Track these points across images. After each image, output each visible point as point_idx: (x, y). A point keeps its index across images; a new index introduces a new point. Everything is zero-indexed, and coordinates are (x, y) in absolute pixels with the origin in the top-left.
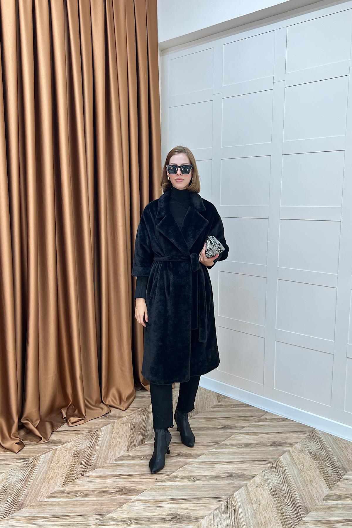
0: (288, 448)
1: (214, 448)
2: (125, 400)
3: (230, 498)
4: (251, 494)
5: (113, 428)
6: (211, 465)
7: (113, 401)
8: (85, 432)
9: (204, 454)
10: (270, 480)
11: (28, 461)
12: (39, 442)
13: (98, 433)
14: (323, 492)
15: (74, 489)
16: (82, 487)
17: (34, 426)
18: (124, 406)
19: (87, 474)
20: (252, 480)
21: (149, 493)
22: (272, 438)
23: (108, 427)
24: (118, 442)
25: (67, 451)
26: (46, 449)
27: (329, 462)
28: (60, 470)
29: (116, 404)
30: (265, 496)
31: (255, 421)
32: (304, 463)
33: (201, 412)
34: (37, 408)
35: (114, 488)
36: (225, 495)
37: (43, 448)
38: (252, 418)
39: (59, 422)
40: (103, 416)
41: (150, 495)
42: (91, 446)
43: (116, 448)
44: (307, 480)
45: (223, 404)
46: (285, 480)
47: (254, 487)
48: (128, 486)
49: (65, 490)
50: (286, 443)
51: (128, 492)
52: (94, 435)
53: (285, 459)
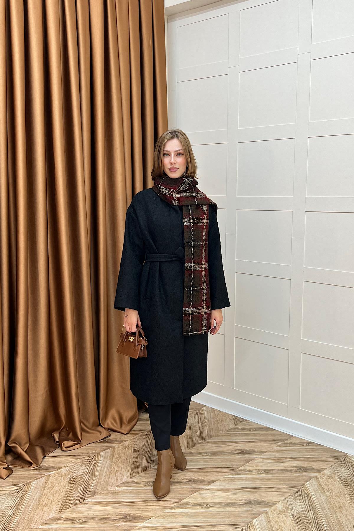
0: (315, 474)
1: (230, 474)
2: (127, 423)
3: (248, 526)
4: (272, 520)
5: (113, 452)
6: (227, 491)
7: (112, 423)
8: (82, 457)
9: (218, 480)
10: (294, 507)
11: (18, 487)
12: (30, 468)
13: (96, 458)
15: (72, 516)
16: (81, 514)
17: (23, 450)
18: (125, 429)
19: (86, 501)
20: (274, 507)
21: (157, 520)
22: (297, 463)
23: (108, 452)
24: (120, 468)
25: (61, 477)
26: (37, 475)
29: (117, 427)
30: (288, 523)
31: (278, 446)
32: (333, 490)
33: (216, 436)
34: (26, 430)
35: (117, 515)
36: (242, 522)
37: (34, 474)
38: (275, 442)
39: (51, 447)
40: (102, 440)
41: (158, 522)
42: (89, 472)
43: (118, 474)
44: (336, 507)
45: (240, 427)
46: (311, 507)
47: (276, 514)
48: (133, 513)
49: (62, 517)
50: (313, 469)
51: (133, 519)
52: (92, 461)
53: (311, 485)
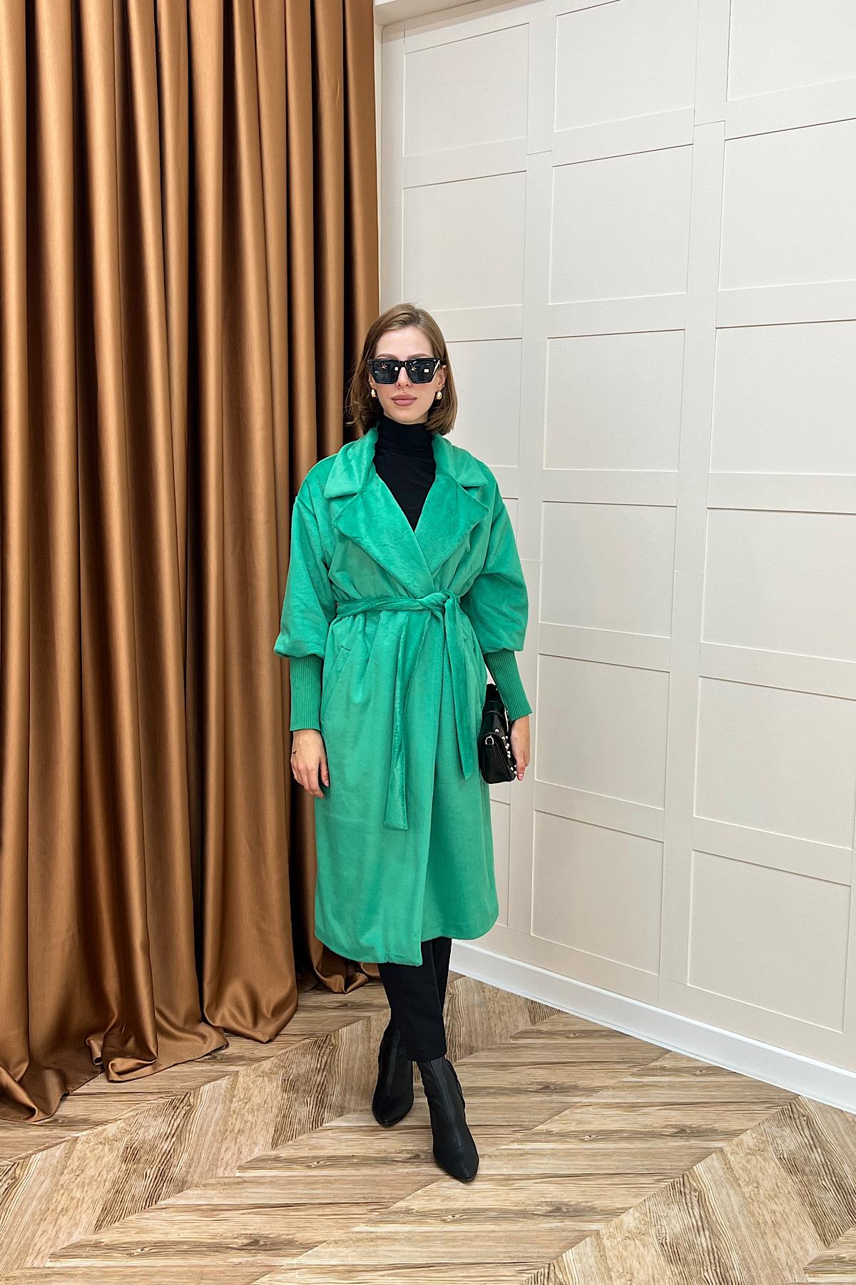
0: (719, 1144)
1: (512, 1142)
2: (269, 1016)
3: (552, 1266)
4: (610, 1254)
6: (504, 1183)
7: (233, 1016)
8: (156, 1097)
10: (664, 1222)
12: (27, 1122)
13: (192, 1100)
14: (807, 1252)
15: (128, 1240)
16: (147, 1233)
17: (13, 1078)
18: (265, 1030)
19: (162, 1202)
20: (615, 1220)
21: (332, 1250)
22: (677, 1117)
23: (219, 1086)
24: (249, 1124)
25: (105, 1144)
26: (46, 1140)
27: (829, 1178)
28: (87, 1191)
29: (245, 1025)
30: (648, 1259)
31: (633, 1075)
32: (761, 1181)
33: (484, 1049)
34: (22, 1029)
35: (234, 1238)
36: (539, 1257)
37: (38, 1136)
38: (624, 1066)
39: (83, 1072)
40: (207, 1057)
41: (333, 1256)
42: (173, 1132)
43: (242, 1139)
44: (766, 1223)
45: (544, 1028)
46: (705, 1222)
47: (619, 1239)
48: (274, 1234)
49: (102, 1240)
50: (714, 1131)
51: (274, 1248)
52: (181, 1106)
53: (709, 1170)
